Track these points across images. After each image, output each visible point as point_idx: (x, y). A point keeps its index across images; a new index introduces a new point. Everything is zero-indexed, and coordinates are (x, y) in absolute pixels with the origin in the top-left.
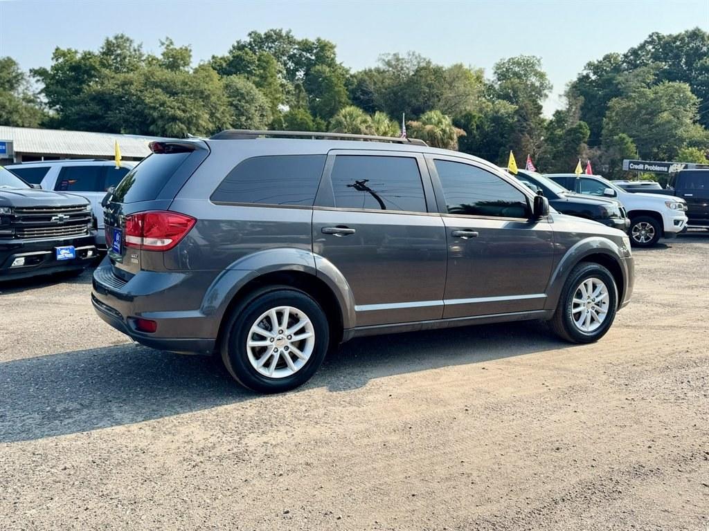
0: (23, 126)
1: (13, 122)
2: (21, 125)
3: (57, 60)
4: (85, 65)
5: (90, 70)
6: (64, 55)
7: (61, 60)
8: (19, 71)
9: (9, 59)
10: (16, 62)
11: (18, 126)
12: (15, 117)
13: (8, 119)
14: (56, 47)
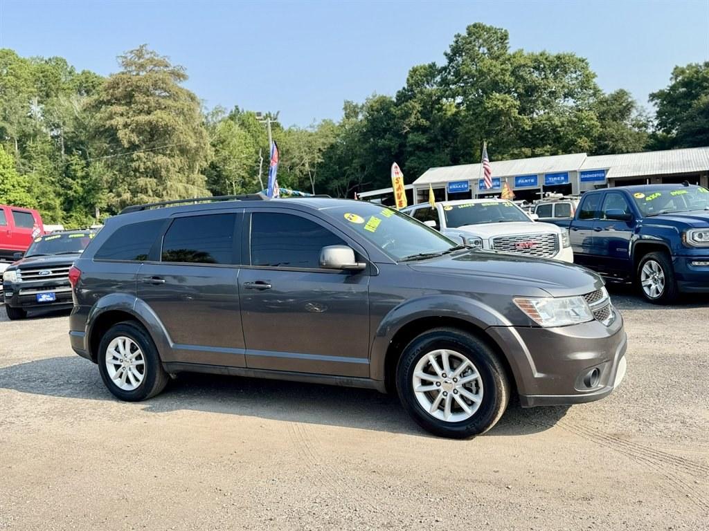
0: (628, 152)
1: (618, 149)
2: (626, 151)
3: (676, 79)
4: (697, 79)
5: (702, 82)
6: (683, 72)
7: (680, 78)
8: (630, 100)
9: (621, 90)
10: (628, 92)
11: (622, 153)
12: (620, 145)
13: (613, 148)
14: (675, 67)
